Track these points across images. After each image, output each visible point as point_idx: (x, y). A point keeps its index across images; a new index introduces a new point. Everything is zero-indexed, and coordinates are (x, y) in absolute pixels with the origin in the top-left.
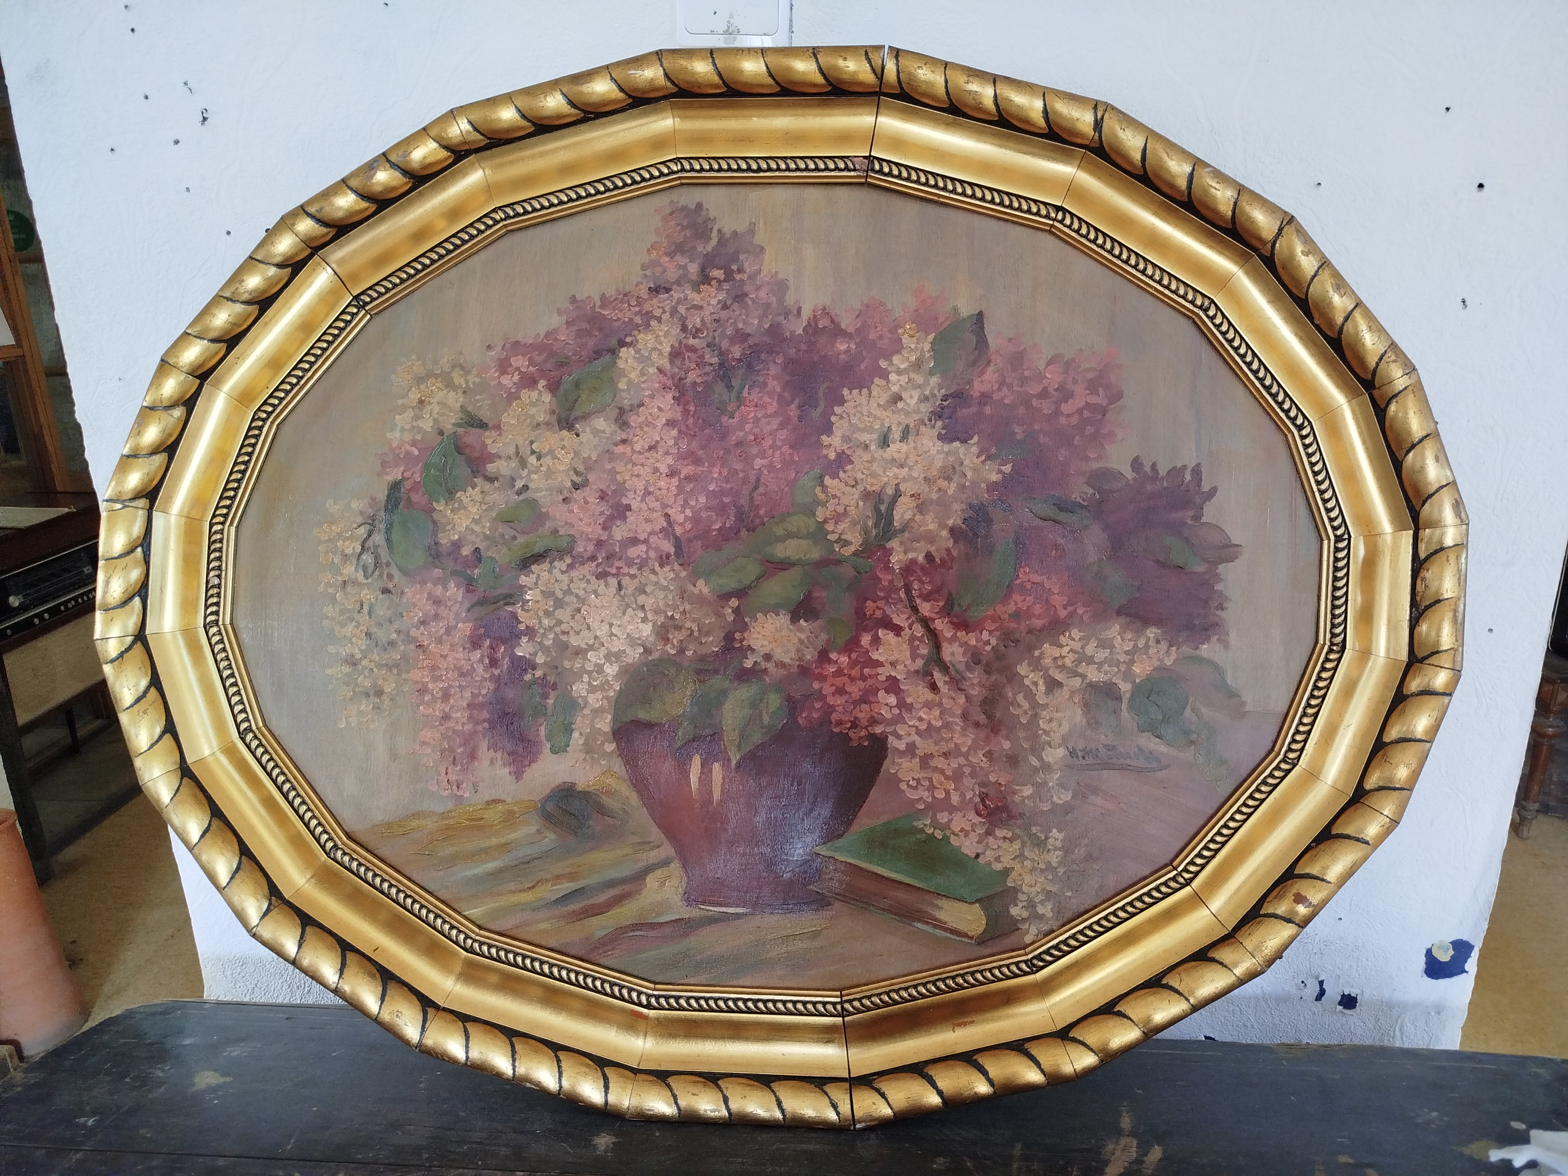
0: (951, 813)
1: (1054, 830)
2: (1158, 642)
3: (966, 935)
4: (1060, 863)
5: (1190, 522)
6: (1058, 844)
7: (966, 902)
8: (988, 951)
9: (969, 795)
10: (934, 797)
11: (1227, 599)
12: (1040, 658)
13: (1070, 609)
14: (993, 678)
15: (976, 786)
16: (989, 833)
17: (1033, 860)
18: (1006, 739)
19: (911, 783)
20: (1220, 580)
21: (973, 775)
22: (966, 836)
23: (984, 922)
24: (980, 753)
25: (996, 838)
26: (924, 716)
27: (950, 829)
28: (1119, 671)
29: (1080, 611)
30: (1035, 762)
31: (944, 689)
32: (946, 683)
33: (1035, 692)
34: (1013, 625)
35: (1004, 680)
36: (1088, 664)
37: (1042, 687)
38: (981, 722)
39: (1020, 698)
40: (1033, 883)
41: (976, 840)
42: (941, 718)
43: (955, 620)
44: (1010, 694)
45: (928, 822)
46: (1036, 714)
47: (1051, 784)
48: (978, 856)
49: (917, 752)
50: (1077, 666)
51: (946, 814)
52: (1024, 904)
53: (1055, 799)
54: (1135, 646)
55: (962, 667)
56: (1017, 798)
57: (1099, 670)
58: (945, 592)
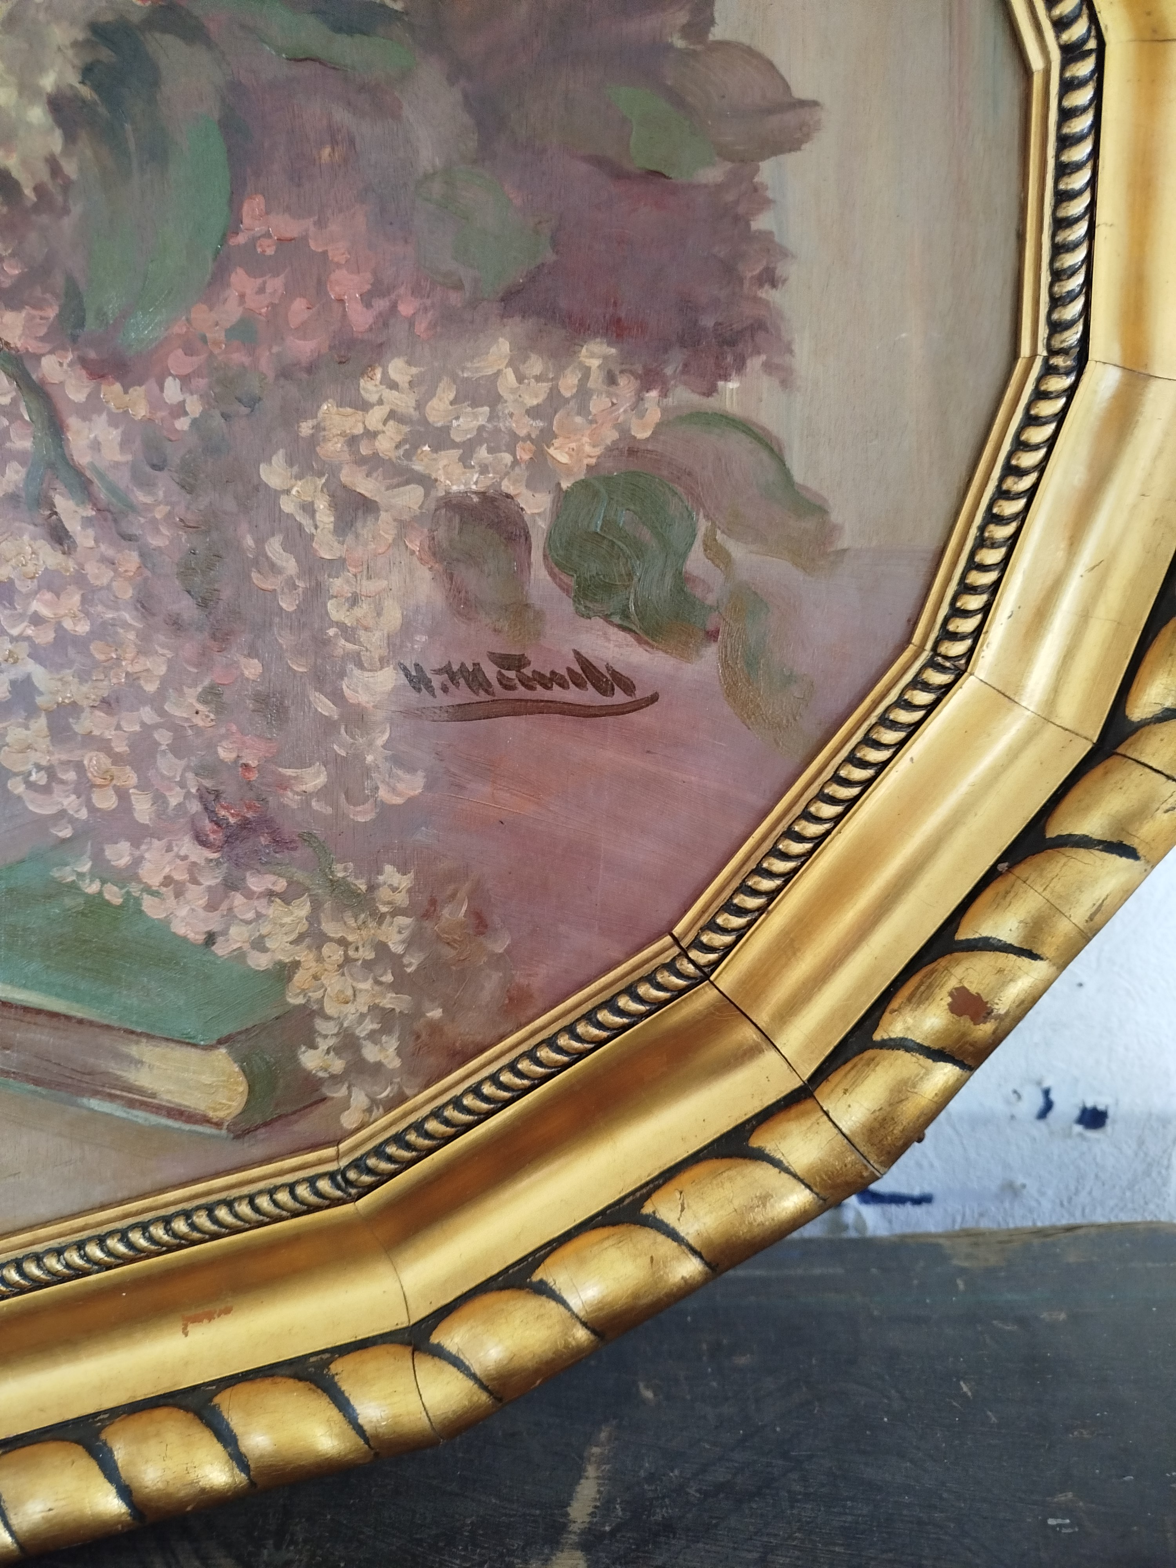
0: (136, 843)
1: (389, 868)
2: (611, 380)
3: (206, 1120)
4: (411, 943)
5: (679, 43)
6: (401, 899)
7: (195, 1045)
8: (258, 1151)
9: (174, 799)
10: (92, 809)
11: (785, 254)
12: (313, 441)
13: (382, 304)
14: (203, 502)
15: (190, 775)
16: (231, 885)
17: (343, 942)
18: (249, 656)
19: (33, 778)
20: (766, 203)
21: (178, 749)
22: (179, 894)
23: (243, 1088)
24: (191, 695)
25: (249, 895)
26: (45, 612)
27: (139, 880)
28: (516, 462)
29: (406, 309)
30: (325, 706)
31: (84, 538)
32: (87, 522)
33: (309, 529)
34: (239, 357)
35: (230, 504)
36: (436, 449)
37: (325, 517)
38: (186, 616)
39: (274, 548)
40: (350, 992)
41: (203, 902)
42: (87, 614)
43: (92, 355)
44: (249, 541)
45: (86, 867)
46: (319, 585)
47: (369, 758)
48: (211, 939)
49: (39, 700)
50: (408, 455)
51: (124, 846)
52: (331, 1042)
53: (383, 794)
54: (554, 395)
55: (123, 480)
56: (291, 799)
57: (465, 460)
58: (59, 280)
